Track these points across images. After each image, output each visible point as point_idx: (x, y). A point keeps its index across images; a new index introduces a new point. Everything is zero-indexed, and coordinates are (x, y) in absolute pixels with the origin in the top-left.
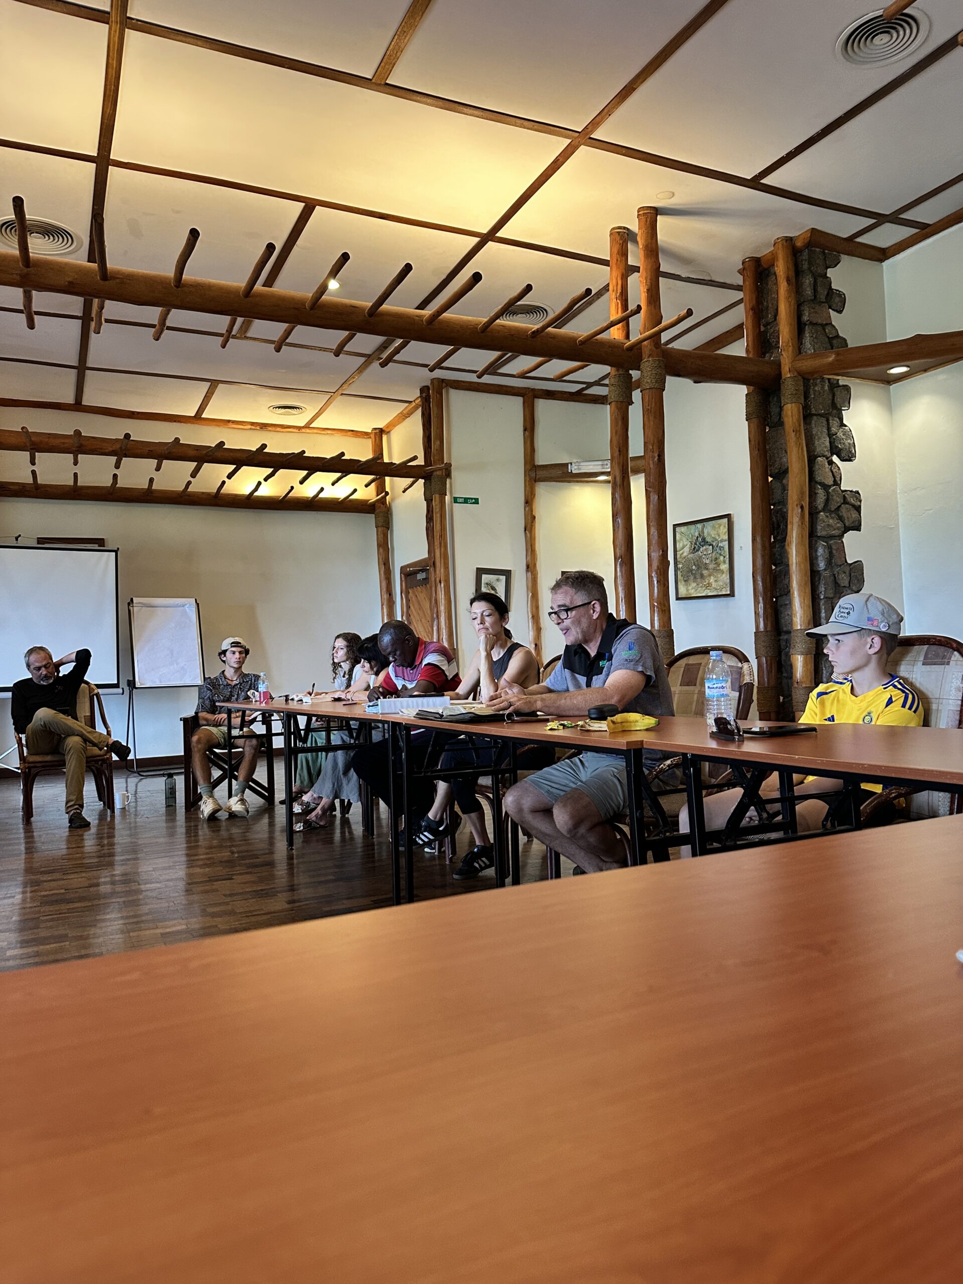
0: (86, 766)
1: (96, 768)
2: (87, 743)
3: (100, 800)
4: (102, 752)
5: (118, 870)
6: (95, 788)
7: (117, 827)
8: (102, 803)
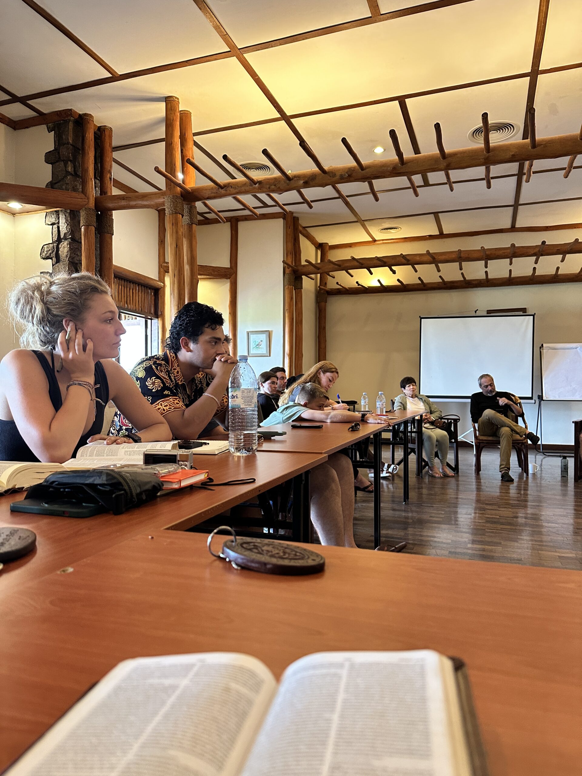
0: (512, 446)
1: (518, 446)
2: (513, 432)
3: (520, 466)
4: (522, 438)
5: (530, 511)
6: (517, 459)
7: (530, 484)
8: (521, 468)
